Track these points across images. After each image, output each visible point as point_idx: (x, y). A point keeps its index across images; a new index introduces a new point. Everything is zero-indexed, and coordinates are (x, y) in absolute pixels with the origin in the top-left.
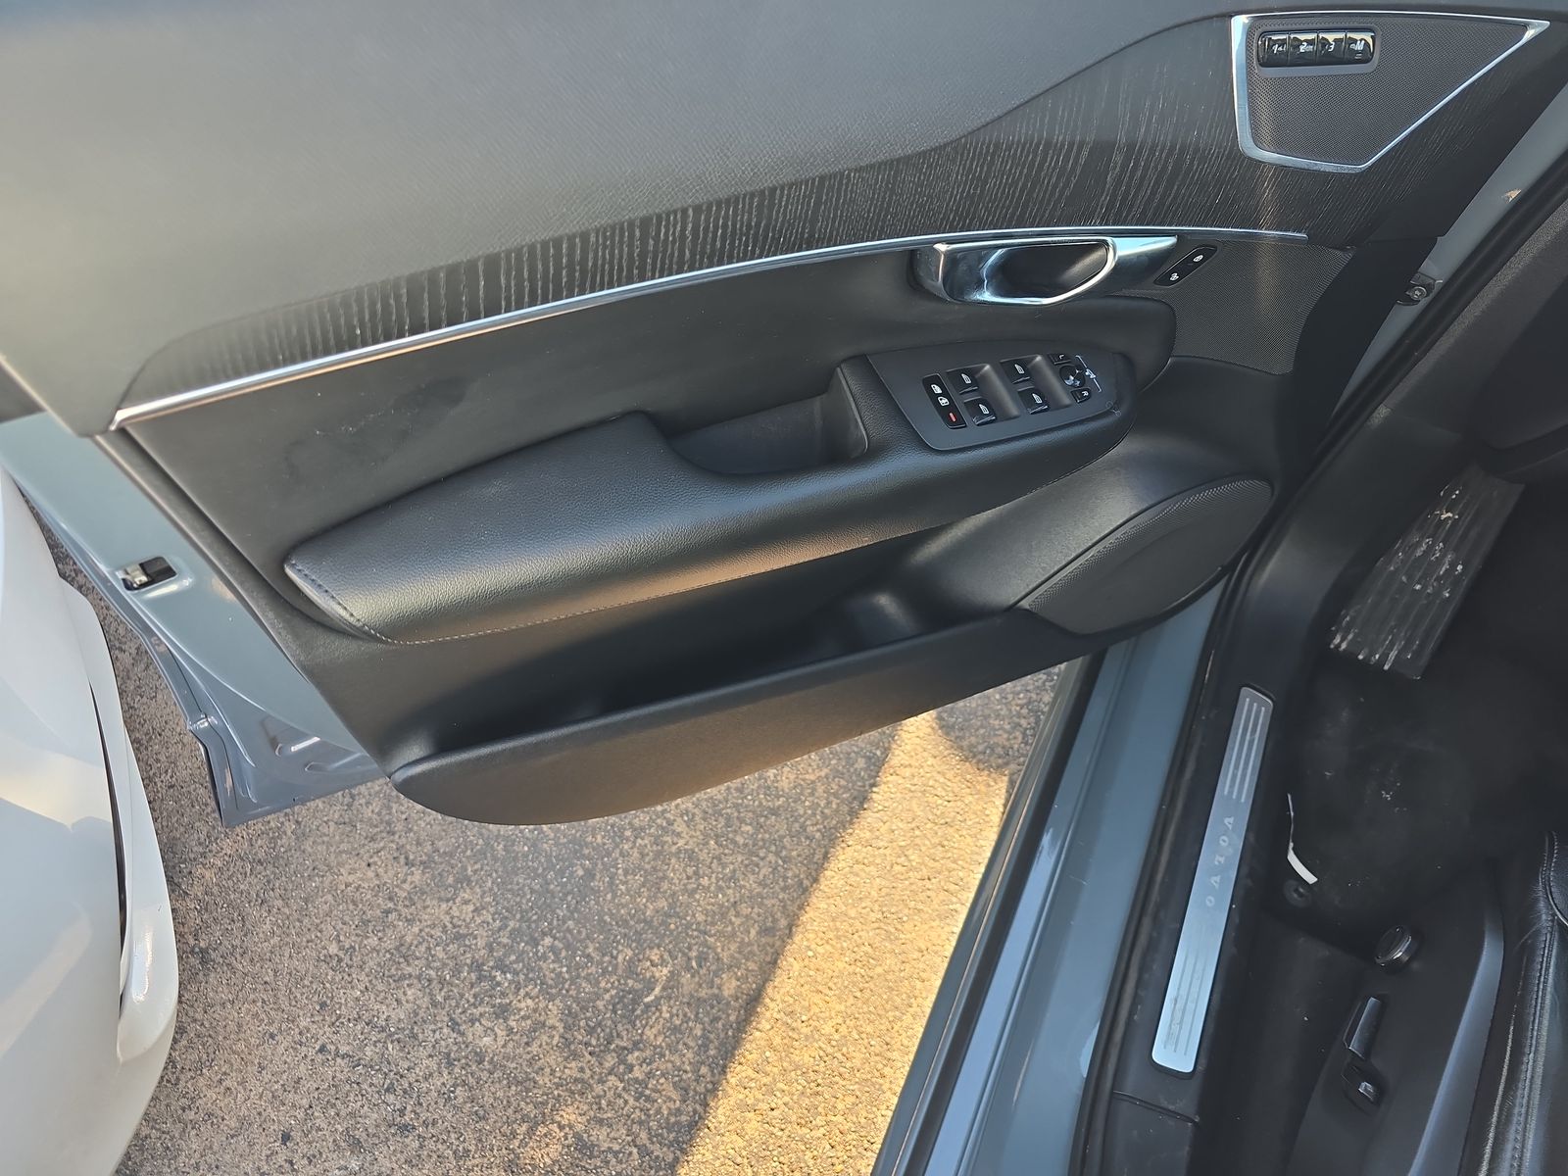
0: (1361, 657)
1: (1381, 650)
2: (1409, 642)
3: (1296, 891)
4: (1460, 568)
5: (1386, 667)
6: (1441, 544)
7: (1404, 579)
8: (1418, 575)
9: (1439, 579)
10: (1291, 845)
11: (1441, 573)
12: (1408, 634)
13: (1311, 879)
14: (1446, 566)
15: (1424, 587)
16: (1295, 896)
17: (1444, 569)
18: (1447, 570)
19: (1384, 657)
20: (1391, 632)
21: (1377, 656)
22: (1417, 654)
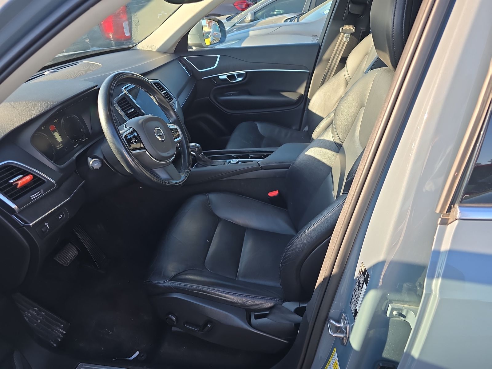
0: (60, 340)
1: (59, 334)
2: (57, 325)
3: (142, 357)
4: (35, 309)
5: (65, 333)
6: (26, 313)
7: (35, 325)
8: (35, 321)
9: (38, 315)
10: (127, 358)
11: (36, 314)
12: (55, 325)
13: (138, 353)
14: (34, 312)
15: (40, 319)
16: (143, 357)
17: (35, 313)
18: (35, 312)
19: (61, 333)
20: (53, 331)
21: (61, 335)
22: (62, 324)
